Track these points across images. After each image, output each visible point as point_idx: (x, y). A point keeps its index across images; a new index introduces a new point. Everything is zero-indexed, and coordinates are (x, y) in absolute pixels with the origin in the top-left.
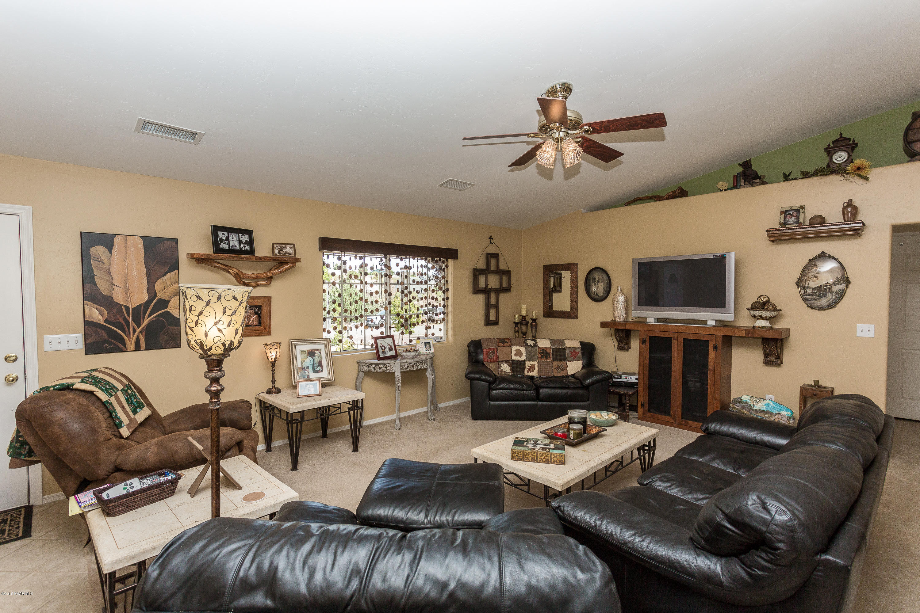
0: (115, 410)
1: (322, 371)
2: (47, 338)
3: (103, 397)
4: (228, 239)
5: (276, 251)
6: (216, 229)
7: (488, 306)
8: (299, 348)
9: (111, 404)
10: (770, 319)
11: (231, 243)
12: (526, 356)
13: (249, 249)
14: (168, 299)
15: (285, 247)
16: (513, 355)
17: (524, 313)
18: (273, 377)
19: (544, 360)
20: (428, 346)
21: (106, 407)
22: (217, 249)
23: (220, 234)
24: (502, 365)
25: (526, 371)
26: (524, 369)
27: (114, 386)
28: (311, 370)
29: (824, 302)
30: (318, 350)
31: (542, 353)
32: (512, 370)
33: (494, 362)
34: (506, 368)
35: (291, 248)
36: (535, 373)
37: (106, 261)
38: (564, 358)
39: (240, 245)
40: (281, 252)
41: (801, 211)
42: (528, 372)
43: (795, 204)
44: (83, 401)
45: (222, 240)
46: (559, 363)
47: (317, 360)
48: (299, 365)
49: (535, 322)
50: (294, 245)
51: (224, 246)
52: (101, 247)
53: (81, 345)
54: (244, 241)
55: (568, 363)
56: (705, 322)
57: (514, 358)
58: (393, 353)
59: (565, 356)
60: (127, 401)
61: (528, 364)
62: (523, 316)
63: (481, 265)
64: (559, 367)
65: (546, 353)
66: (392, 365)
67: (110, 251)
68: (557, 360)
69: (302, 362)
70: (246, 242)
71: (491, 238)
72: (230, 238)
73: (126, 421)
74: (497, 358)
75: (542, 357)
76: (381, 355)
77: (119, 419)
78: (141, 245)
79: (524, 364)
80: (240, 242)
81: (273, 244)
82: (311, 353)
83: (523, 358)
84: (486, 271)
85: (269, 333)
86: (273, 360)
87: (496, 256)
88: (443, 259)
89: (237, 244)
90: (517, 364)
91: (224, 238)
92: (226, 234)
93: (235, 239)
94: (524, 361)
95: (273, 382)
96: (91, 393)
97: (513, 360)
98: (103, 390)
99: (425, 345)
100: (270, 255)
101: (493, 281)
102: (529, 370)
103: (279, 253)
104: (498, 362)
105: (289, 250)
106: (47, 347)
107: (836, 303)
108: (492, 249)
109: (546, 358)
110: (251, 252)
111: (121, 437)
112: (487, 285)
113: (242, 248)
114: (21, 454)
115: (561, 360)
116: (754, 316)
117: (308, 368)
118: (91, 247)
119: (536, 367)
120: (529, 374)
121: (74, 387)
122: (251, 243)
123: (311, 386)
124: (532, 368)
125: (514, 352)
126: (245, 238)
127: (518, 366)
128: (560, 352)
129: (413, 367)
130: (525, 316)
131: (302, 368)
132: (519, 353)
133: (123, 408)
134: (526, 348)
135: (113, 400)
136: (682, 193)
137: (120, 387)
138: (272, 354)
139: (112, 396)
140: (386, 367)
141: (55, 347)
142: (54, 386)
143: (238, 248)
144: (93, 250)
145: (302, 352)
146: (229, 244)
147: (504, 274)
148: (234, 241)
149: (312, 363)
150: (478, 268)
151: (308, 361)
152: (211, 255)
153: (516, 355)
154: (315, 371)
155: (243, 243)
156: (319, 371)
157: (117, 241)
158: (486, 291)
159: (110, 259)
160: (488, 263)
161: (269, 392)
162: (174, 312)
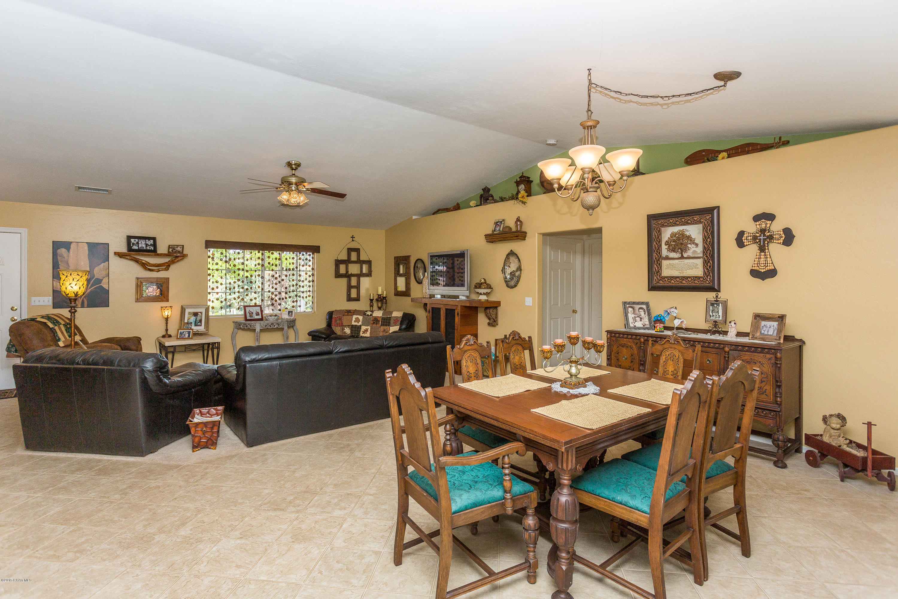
0: (57, 333)
1: (201, 326)
2: (33, 299)
3: (51, 325)
4: (138, 243)
5: (171, 250)
6: (129, 238)
7: (350, 287)
8: (187, 311)
9: (55, 329)
10: (487, 294)
11: (140, 246)
12: (362, 322)
13: (153, 249)
14: (101, 278)
15: (177, 247)
16: (353, 321)
17: (380, 293)
18: (167, 327)
19: (374, 325)
20: (291, 313)
21: (53, 331)
22: (130, 249)
23: (132, 240)
24: (345, 328)
25: (361, 332)
26: (360, 331)
27: (59, 322)
28: (193, 324)
29: (512, 283)
30: (200, 312)
31: (374, 320)
32: (351, 332)
33: (339, 326)
34: (348, 331)
35: (181, 248)
36: (368, 335)
37: (66, 257)
38: (389, 325)
39: (146, 246)
40: (174, 250)
41: (503, 222)
42: (363, 333)
43: (500, 218)
44: (40, 326)
45: (133, 244)
46: (385, 327)
47: (199, 318)
48: (186, 321)
49: (385, 299)
50: (183, 246)
51: (135, 247)
52: (63, 249)
53: (51, 303)
54: (149, 244)
55: (391, 328)
56: (457, 297)
57: (353, 323)
58: (260, 317)
59: (389, 323)
60: (66, 330)
61: (363, 328)
62: (379, 295)
63: (343, 256)
64: (384, 330)
65: (377, 320)
66: (254, 324)
67: (69, 251)
68: (384, 325)
69: (188, 319)
70: (151, 245)
71: (353, 237)
72: (140, 243)
73: (62, 339)
74: (342, 323)
75: (373, 323)
76: (248, 318)
77: (58, 337)
78: (86, 248)
79: (360, 328)
80: (147, 245)
81: (169, 245)
82: (196, 314)
83: (360, 323)
84: (347, 262)
85: (168, 301)
86: (166, 317)
87: (357, 250)
88: (308, 253)
89: (144, 246)
90: (355, 328)
91: (135, 243)
92: (137, 240)
93: (143, 243)
94: (360, 326)
95: (167, 330)
96: (45, 323)
97: (353, 325)
98: (51, 323)
99: (289, 313)
100: (167, 253)
101: (354, 269)
102: (364, 333)
103: (172, 251)
104: (342, 326)
105: (179, 249)
106: (33, 304)
107: (517, 284)
108: (353, 245)
109: (376, 324)
110: (155, 251)
111: (58, 346)
112: (347, 271)
113: (148, 248)
114: (11, 351)
115: (386, 325)
116: (478, 293)
117: (191, 323)
118: (58, 249)
119: (369, 330)
120: (364, 335)
121: (37, 320)
122: (155, 245)
123: (187, 333)
124: (366, 331)
125: (354, 319)
126: (152, 242)
127: (356, 329)
128: (387, 320)
129: (270, 326)
130: (380, 295)
131: (188, 323)
132: (357, 320)
133: (62, 333)
134: (363, 317)
135: (56, 328)
136: (457, 207)
137: (63, 323)
138: (167, 313)
139: (56, 326)
140: (250, 326)
141: (37, 303)
142: (27, 319)
143: (145, 249)
144: (59, 250)
145: (189, 313)
146: (138, 246)
147: (364, 264)
148: (142, 244)
149: (195, 320)
150: (339, 259)
151: (193, 319)
152: (126, 253)
153: (355, 322)
154: (196, 325)
155: (149, 245)
156: (199, 326)
157: (73, 246)
158: (348, 276)
159: (68, 256)
160: (349, 255)
161: (164, 336)
162: (105, 286)
